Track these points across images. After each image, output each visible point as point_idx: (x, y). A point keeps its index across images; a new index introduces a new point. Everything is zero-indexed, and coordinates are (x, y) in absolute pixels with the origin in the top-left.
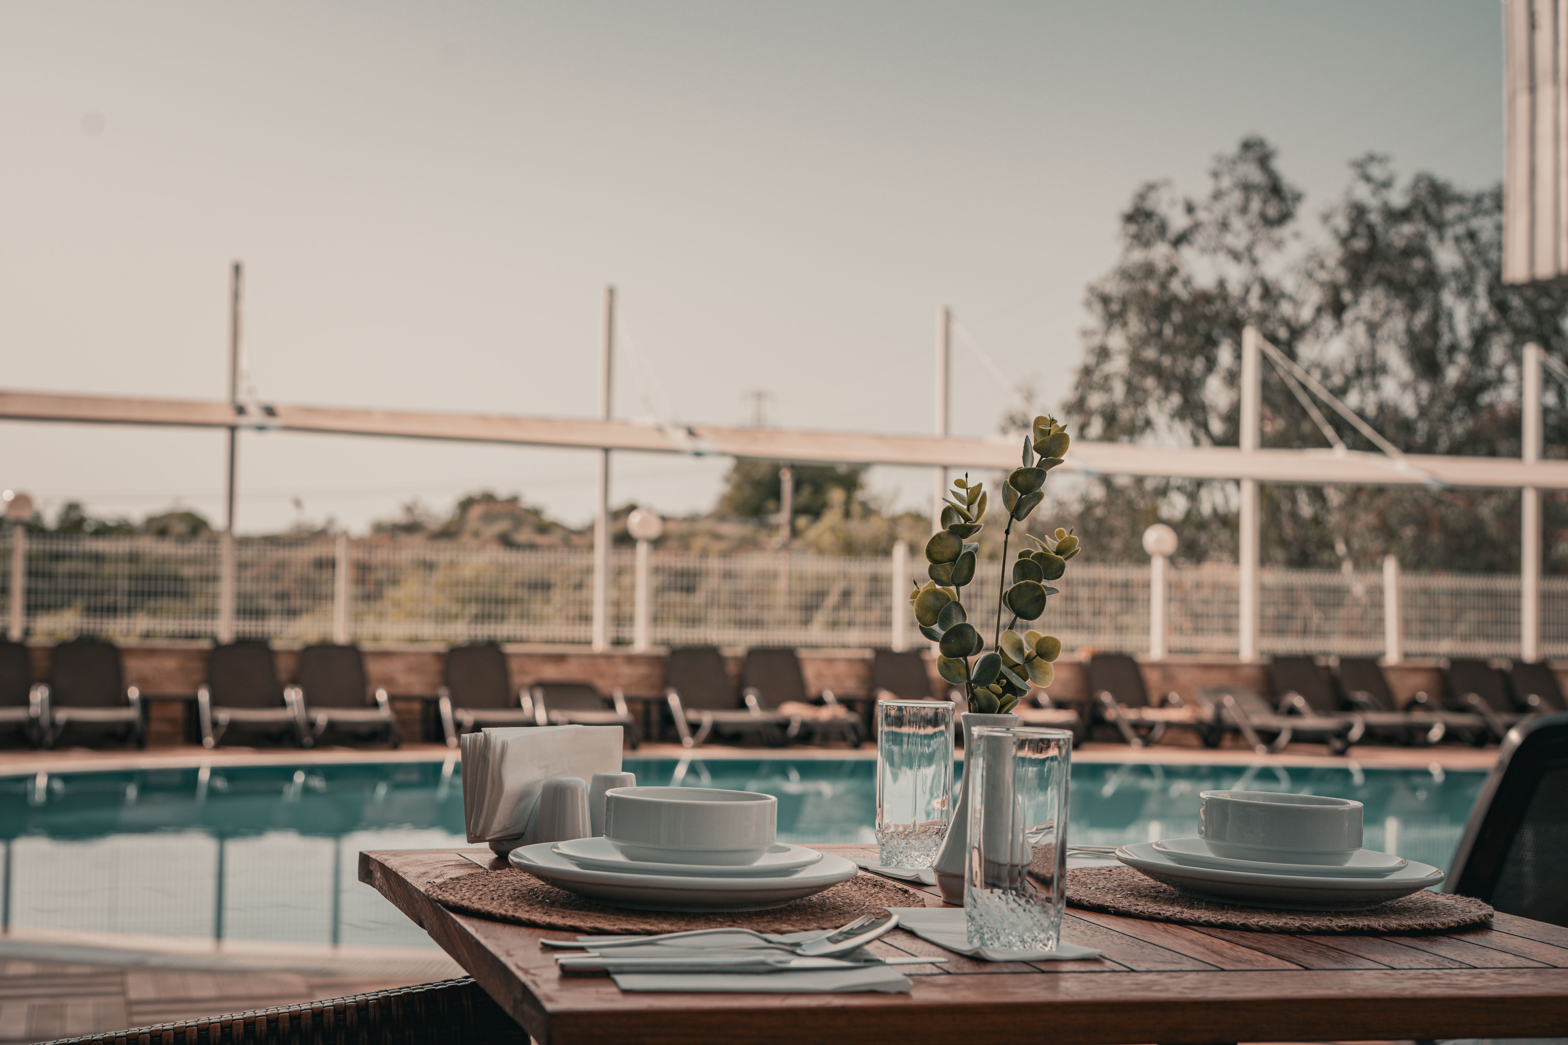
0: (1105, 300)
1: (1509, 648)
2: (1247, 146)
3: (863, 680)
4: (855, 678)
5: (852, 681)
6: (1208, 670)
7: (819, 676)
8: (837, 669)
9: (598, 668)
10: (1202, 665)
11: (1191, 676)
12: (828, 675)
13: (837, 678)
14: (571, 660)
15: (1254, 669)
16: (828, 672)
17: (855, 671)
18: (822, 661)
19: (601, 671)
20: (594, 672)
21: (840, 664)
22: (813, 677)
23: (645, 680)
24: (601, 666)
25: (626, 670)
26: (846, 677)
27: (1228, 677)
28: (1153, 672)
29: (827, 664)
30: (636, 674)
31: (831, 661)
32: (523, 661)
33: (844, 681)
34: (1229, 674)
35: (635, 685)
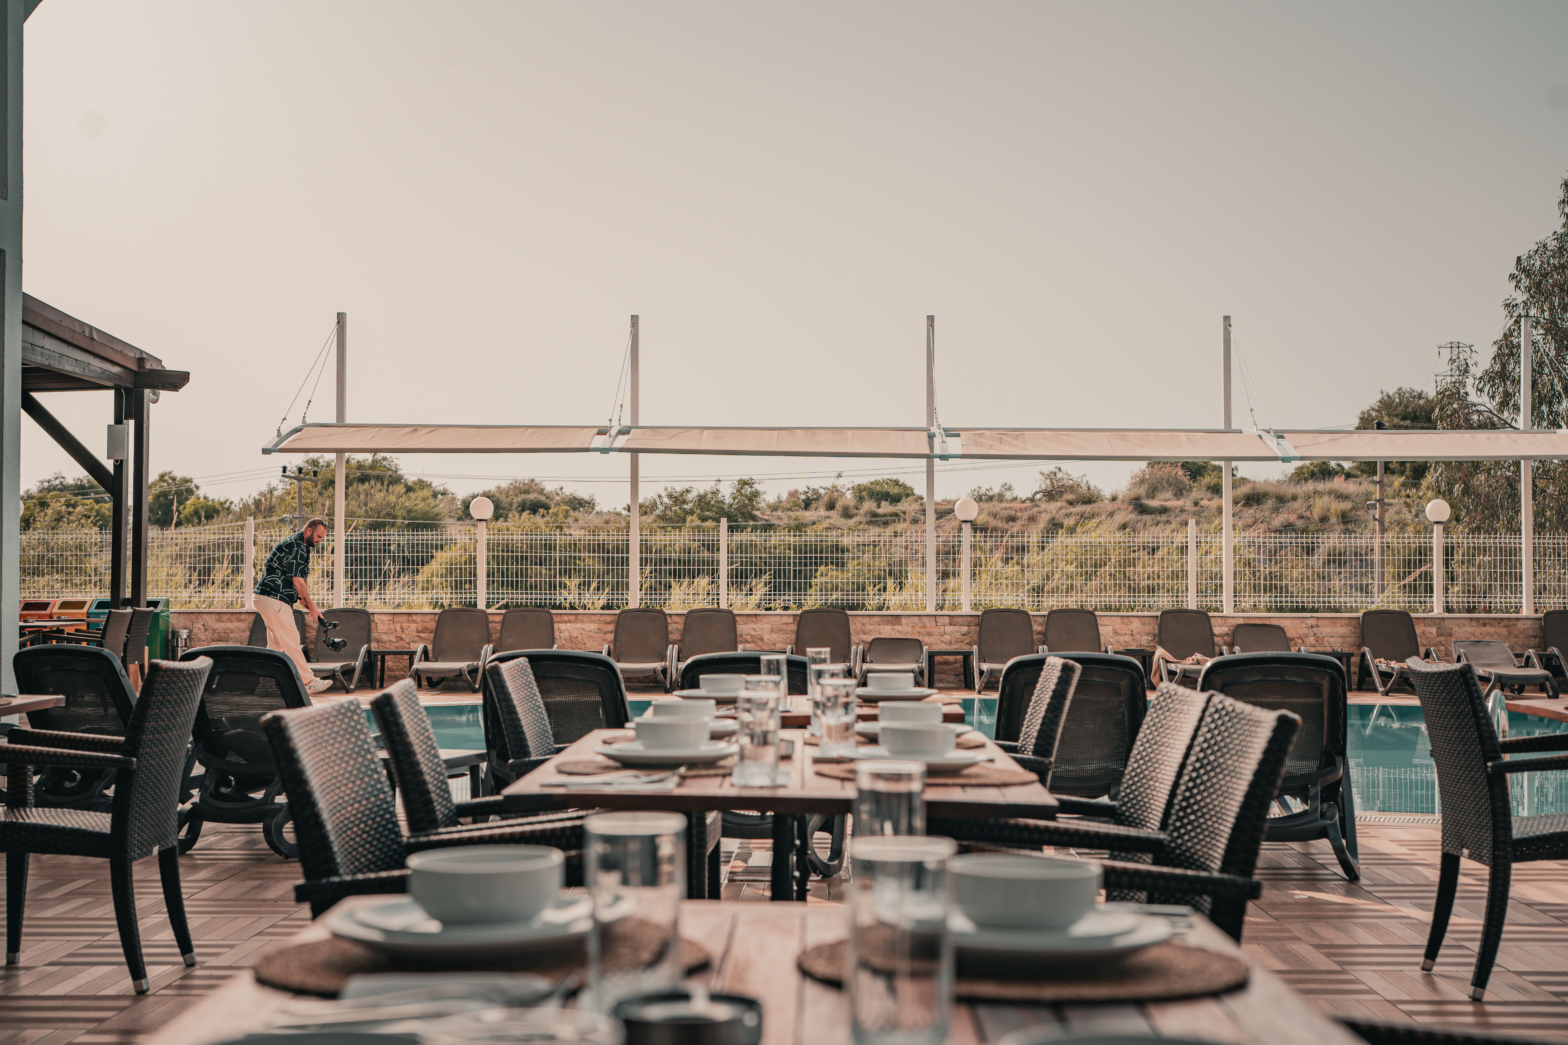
0: (1531, 273)
3: (1155, 635)
4: (1148, 634)
5: (1145, 637)
6: (1484, 623)
7: (1116, 633)
8: (1131, 627)
9: (926, 627)
10: (1478, 619)
11: (1468, 629)
12: (1123, 632)
13: (1132, 635)
14: (904, 621)
15: (1529, 622)
16: (1123, 629)
17: (1148, 628)
18: (1118, 620)
19: (928, 630)
20: (922, 631)
21: (1134, 623)
22: (1111, 634)
23: (965, 637)
24: (928, 625)
25: (949, 629)
26: (1140, 633)
27: (1505, 630)
28: (1429, 625)
29: (1123, 623)
30: (957, 632)
31: (1126, 620)
32: (865, 622)
33: (1138, 637)
34: (1505, 627)
35: (957, 642)
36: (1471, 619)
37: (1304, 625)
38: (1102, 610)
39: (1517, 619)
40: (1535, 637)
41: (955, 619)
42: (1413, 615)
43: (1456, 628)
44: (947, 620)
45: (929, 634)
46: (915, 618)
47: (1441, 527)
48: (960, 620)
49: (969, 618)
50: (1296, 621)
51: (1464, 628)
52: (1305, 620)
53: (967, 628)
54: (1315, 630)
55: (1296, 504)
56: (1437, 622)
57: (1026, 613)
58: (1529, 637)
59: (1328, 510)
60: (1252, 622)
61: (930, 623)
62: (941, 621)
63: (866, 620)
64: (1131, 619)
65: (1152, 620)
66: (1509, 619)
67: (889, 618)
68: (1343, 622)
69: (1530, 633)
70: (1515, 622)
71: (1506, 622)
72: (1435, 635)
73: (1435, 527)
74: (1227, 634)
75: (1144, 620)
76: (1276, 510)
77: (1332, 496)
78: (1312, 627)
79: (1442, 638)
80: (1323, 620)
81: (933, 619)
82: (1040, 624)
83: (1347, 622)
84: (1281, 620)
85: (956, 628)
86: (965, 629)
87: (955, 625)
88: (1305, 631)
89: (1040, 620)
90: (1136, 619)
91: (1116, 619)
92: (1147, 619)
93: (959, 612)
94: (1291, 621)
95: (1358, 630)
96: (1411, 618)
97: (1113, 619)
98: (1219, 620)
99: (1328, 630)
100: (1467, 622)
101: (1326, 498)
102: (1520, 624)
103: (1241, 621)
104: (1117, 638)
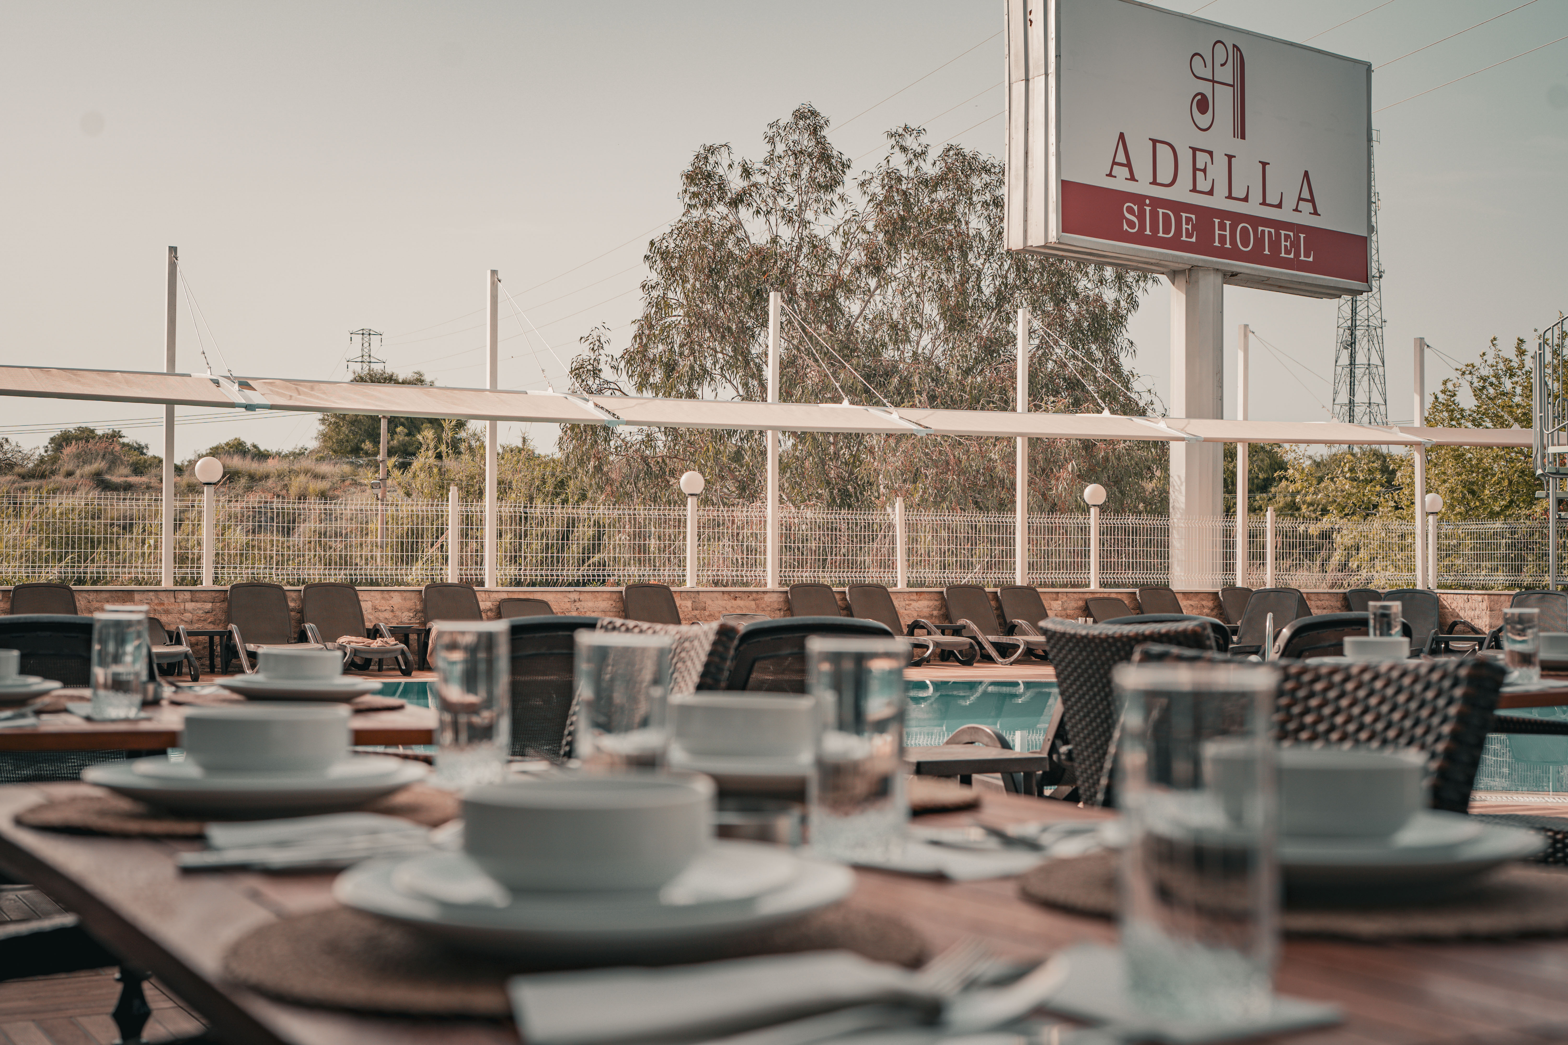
0: (665, 255)
1: (1005, 577)
2: (799, 115)
3: (417, 612)
4: (409, 610)
5: (406, 614)
6: (735, 596)
7: (375, 609)
8: (392, 602)
9: (163, 604)
10: (729, 593)
11: (720, 602)
12: (383, 609)
13: (392, 611)
14: (137, 597)
15: (775, 595)
16: (384, 605)
17: (409, 604)
18: (378, 595)
19: (166, 607)
20: (159, 608)
21: (395, 598)
22: (370, 611)
23: (208, 615)
24: (166, 602)
25: (190, 606)
26: (401, 609)
27: (753, 603)
28: (685, 599)
29: (383, 598)
30: (200, 609)
31: (386, 595)
32: (91, 598)
33: (398, 613)
34: (754, 600)
35: (199, 620)
36: (723, 592)
37: (566, 600)
38: (366, 585)
39: (764, 592)
40: (780, 610)
41: (197, 595)
42: (672, 589)
43: (709, 602)
44: (188, 596)
45: (167, 612)
46: (151, 594)
47: (695, 499)
48: (203, 595)
49: (213, 594)
50: (559, 596)
51: (716, 602)
52: (567, 594)
53: (210, 605)
54: (578, 604)
55: (270, 483)
56: (693, 595)
57: (279, 588)
58: (774, 610)
59: (306, 489)
60: (516, 596)
61: (168, 600)
62: (181, 596)
63: (92, 597)
64: (392, 594)
65: (413, 595)
66: (757, 592)
67: (120, 594)
68: (605, 596)
69: (776, 606)
70: (762, 595)
71: (754, 595)
72: (690, 609)
73: (689, 499)
74: (491, 610)
75: (405, 594)
76: (249, 489)
77: (309, 474)
78: (575, 601)
79: (696, 612)
80: (585, 594)
81: (172, 594)
82: (293, 600)
83: (608, 595)
84: (544, 594)
85: (199, 605)
86: (209, 606)
87: (197, 601)
88: (568, 605)
89: (294, 595)
90: (396, 593)
91: (376, 594)
92: (408, 594)
93: (199, 587)
94: (554, 595)
95: (620, 605)
96: (670, 592)
97: (373, 594)
98: (483, 595)
99: (590, 604)
100: (719, 596)
101: (302, 478)
102: (767, 597)
103: (505, 596)
104: (377, 614)
